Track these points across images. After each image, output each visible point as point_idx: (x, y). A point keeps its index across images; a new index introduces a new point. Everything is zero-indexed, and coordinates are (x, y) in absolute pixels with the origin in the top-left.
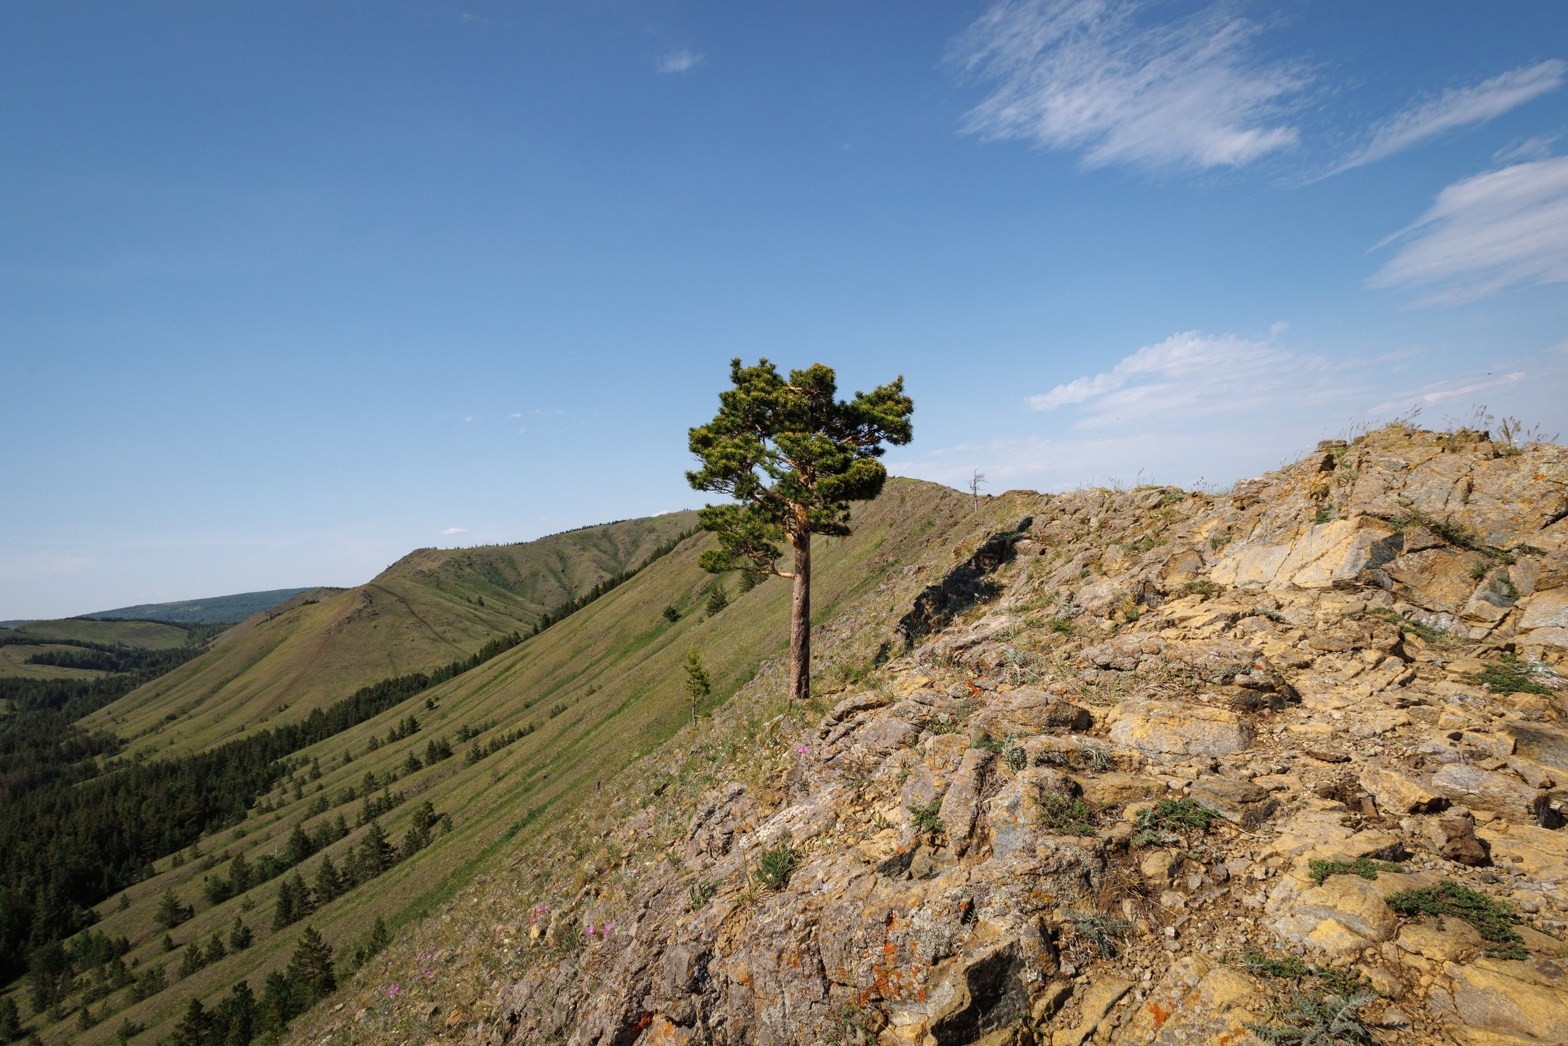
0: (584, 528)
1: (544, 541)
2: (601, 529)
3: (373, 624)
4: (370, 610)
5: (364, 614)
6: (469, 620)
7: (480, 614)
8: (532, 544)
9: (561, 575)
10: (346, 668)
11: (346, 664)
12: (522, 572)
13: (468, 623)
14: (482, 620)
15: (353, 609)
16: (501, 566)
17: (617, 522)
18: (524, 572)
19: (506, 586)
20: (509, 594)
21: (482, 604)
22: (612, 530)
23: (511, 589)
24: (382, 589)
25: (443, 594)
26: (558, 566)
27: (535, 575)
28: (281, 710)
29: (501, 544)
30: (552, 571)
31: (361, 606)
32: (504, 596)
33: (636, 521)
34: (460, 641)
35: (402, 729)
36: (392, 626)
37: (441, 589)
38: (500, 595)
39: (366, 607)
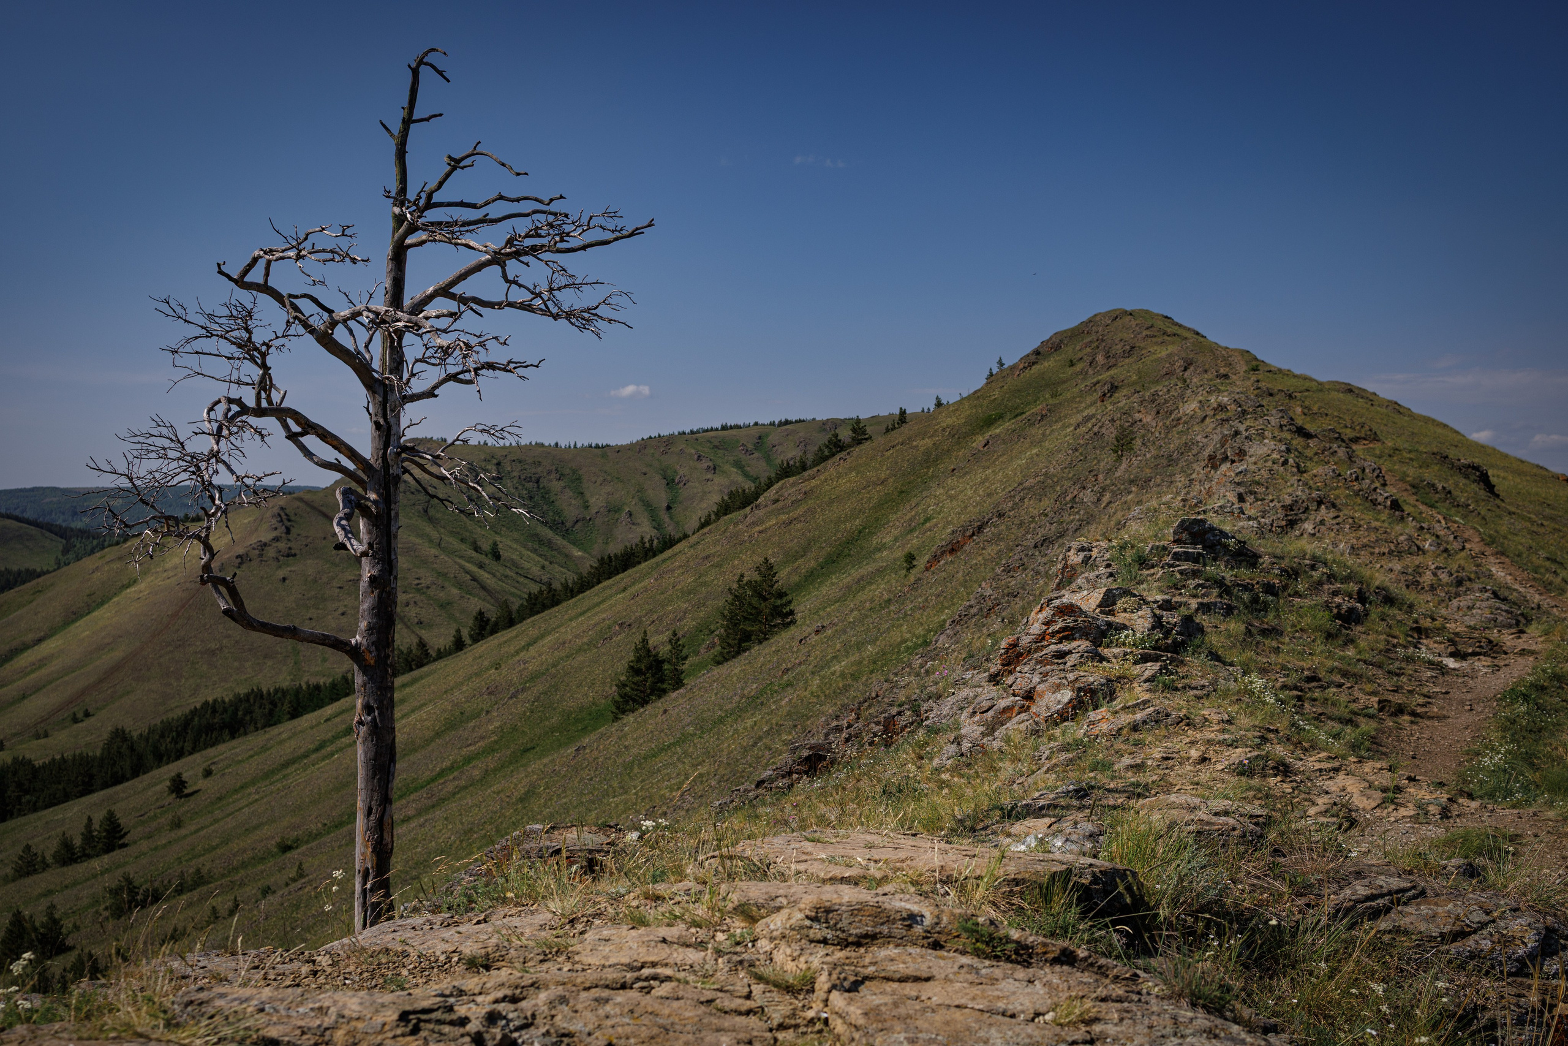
0: (724, 428)
1: (644, 445)
2: (755, 432)
3: (281, 574)
4: (282, 545)
5: (271, 552)
6: (460, 585)
7: (484, 575)
8: (619, 450)
9: (664, 516)
10: (213, 653)
11: (213, 646)
12: (592, 500)
13: (455, 591)
14: (484, 588)
15: (253, 540)
16: (556, 485)
17: (787, 422)
18: (597, 501)
19: (559, 526)
20: (559, 540)
21: (497, 556)
22: (773, 438)
23: (566, 533)
24: (314, 508)
25: (429, 529)
26: (660, 496)
27: (613, 509)
28: (75, 720)
29: (563, 444)
30: (647, 505)
31: (266, 536)
32: (550, 544)
33: (824, 423)
34: (430, 626)
35: (88, 837)
36: (315, 581)
37: (431, 520)
38: (541, 542)
39: (276, 539)
